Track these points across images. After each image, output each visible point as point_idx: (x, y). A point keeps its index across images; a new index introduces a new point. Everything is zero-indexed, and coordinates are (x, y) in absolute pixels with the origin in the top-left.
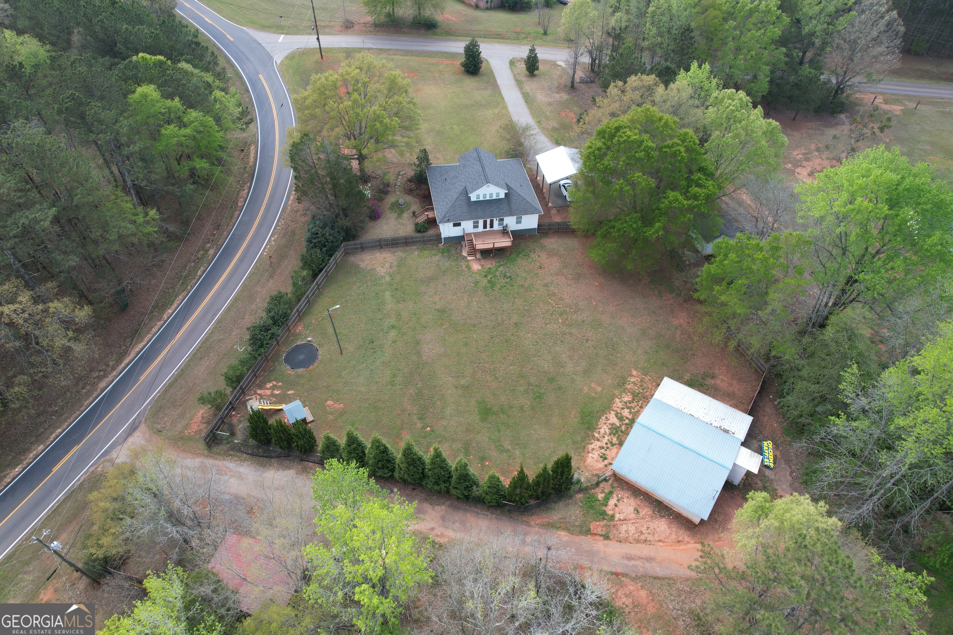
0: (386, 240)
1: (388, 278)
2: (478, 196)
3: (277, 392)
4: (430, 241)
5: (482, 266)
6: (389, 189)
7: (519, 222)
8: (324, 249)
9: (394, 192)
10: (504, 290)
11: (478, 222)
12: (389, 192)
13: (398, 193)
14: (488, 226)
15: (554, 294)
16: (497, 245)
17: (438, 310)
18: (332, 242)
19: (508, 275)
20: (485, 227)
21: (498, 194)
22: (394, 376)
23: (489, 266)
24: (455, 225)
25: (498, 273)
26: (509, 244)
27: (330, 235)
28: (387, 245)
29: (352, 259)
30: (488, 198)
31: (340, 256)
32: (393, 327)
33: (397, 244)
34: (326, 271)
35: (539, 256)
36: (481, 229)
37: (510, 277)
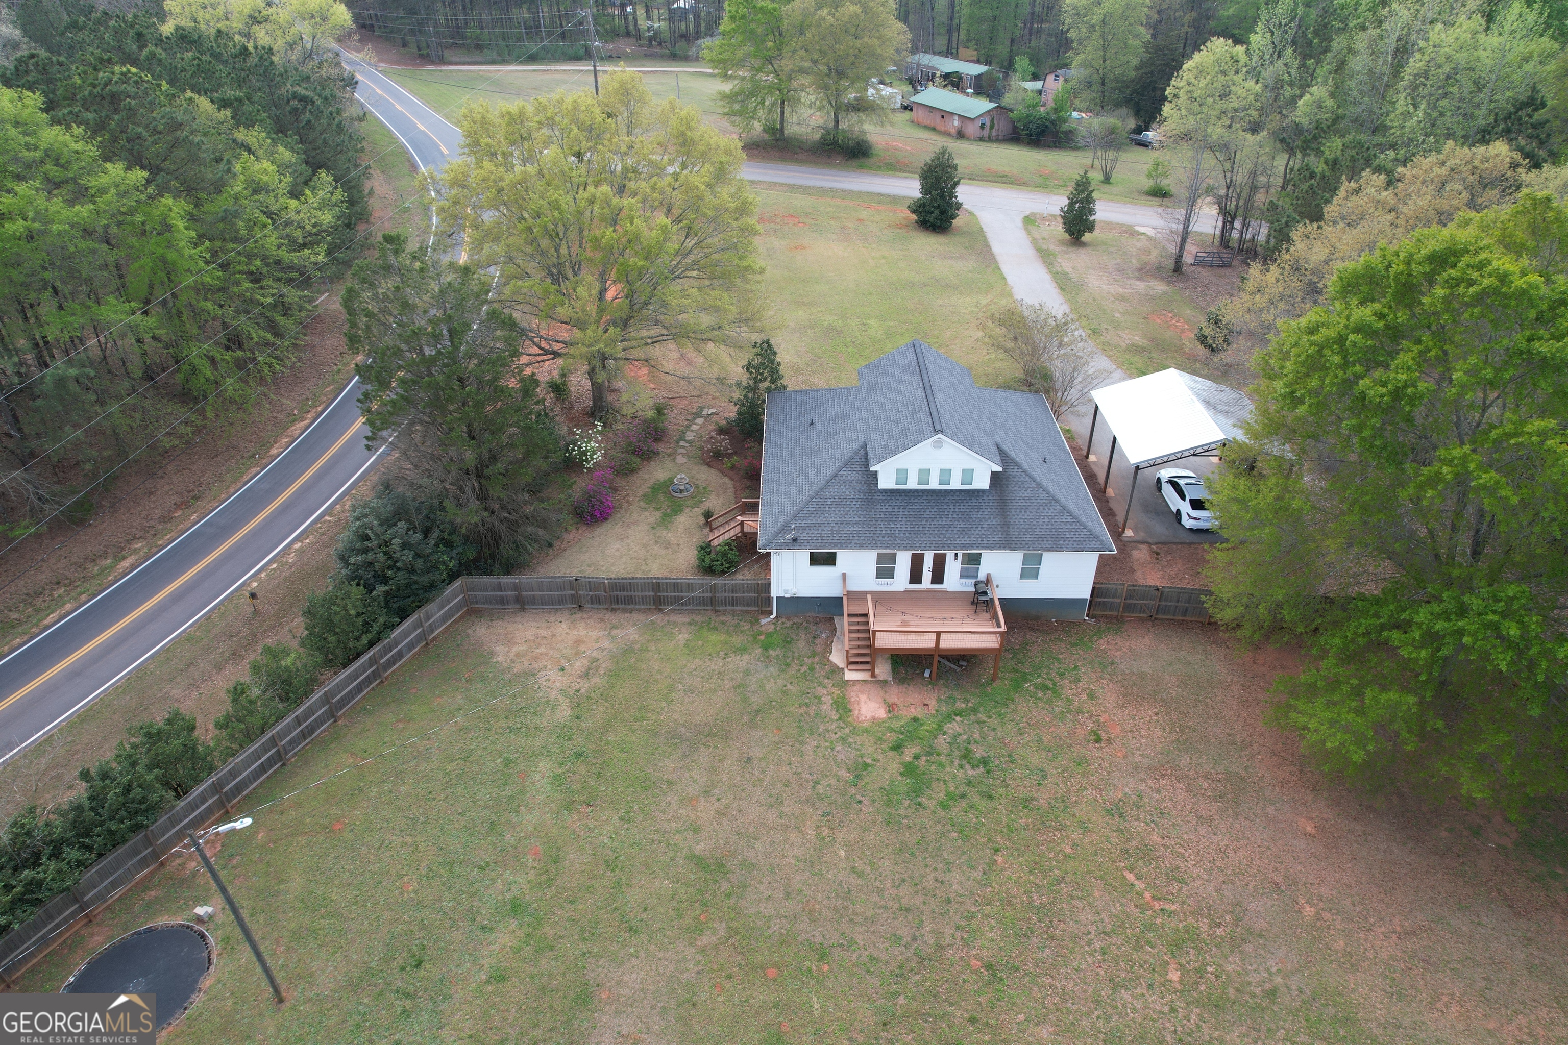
0: (594, 585)
1: (564, 712)
2: (902, 474)
4: (733, 602)
5: (891, 708)
6: (661, 447)
7: (1030, 572)
8: (380, 589)
9: (672, 456)
10: (956, 812)
11: (893, 558)
12: (656, 453)
13: (680, 459)
14: (927, 575)
15: (1147, 853)
16: (948, 643)
17: (699, 862)
18: (412, 571)
19: (979, 752)
20: (916, 577)
21: (968, 474)
23: (917, 712)
24: (815, 560)
25: (942, 742)
26: (992, 642)
27: (404, 546)
28: (596, 601)
29: (481, 631)
30: (934, 484)
31: (444, 619)
32: (516, 908)
33: (630, 600)
34: (373, 661)
35: (1092, 696)
36: (901, 581)
37: (985, 762)
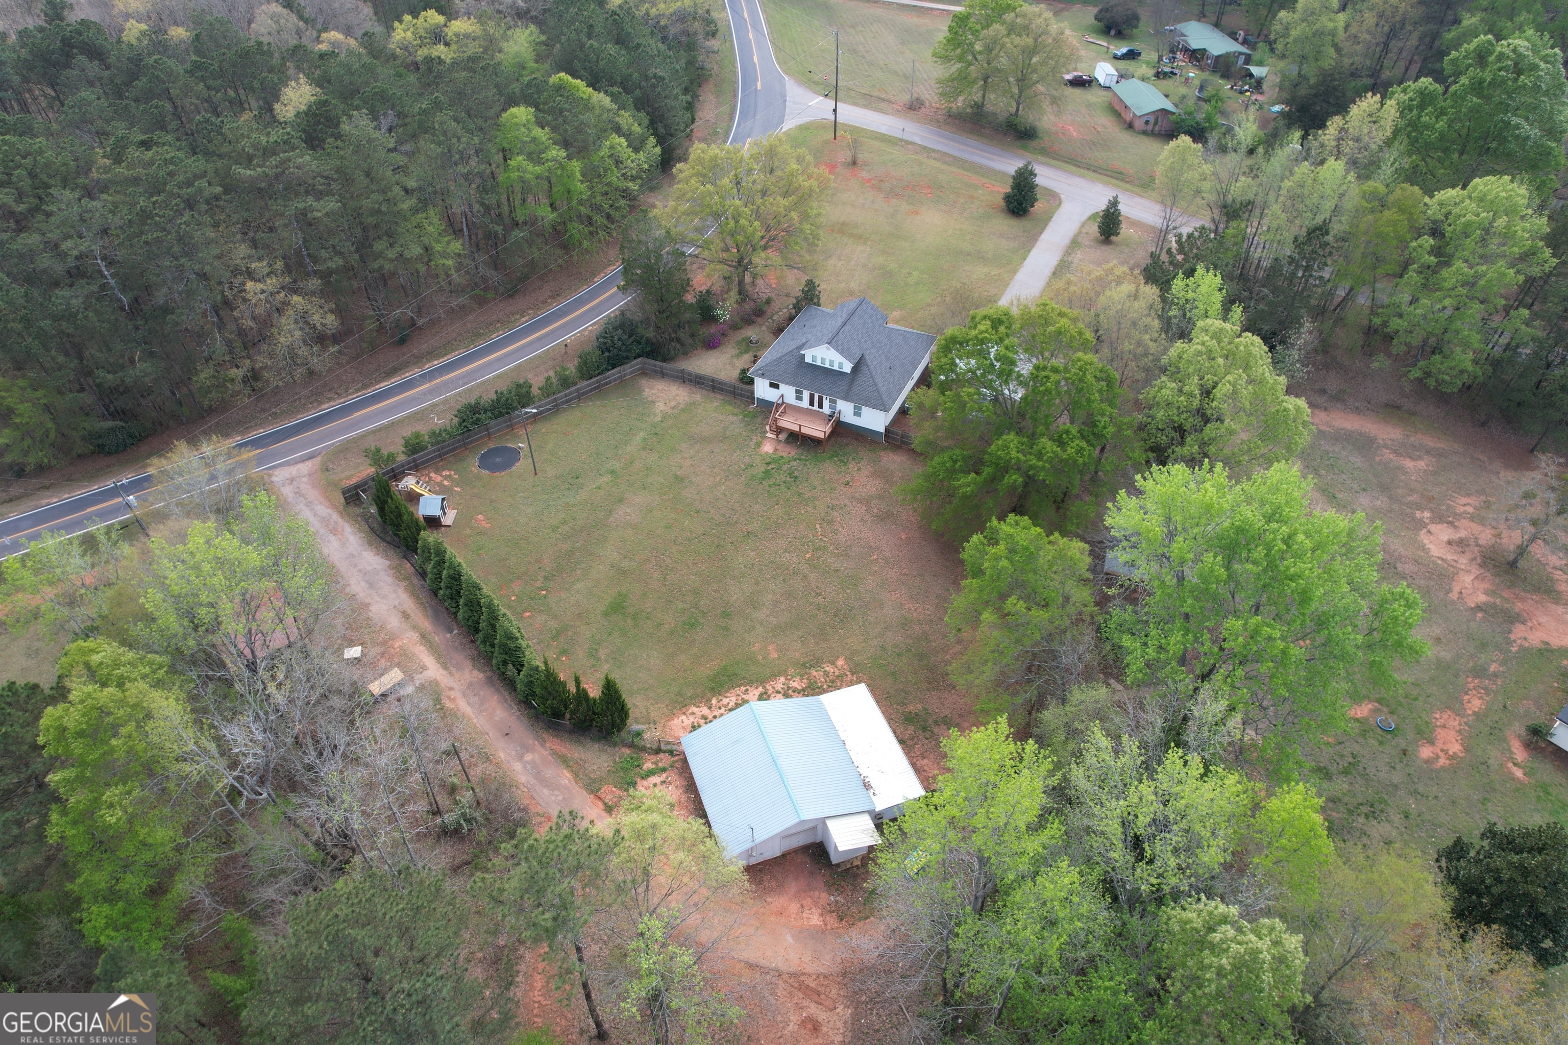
0: (690, 374)
1: (659, 418)
2: (814, 358)
3: (446, 483)
4: (742, 395)
5: (776, 450)
6: (759, 320)
7: (857, 413)
8: (607, 354)
9: (761, 325)
10: (772, 490)
11: (801, 392)
12: (754, 322)
13: (764, 328)
14: (816, 404)
15: (831, 522)
16: (804, 431)
17: (676, 477)
18: (620, 350)
19: (796, 473)
20: (812, 404)
21: (841, 365)
22: (564, 523)
23: (785, 454)
24: (773, 385)
25: (785, 467)
26: (821, 435)
27: (619, 339)
28: (690, 381)
29: (644, 382)
30: (827, 365)
31: (631, 373)
32: (613, 472)
33: (702, 384)
34: (598, 381)
35: (859, 469)
36: (805, 403)
37: (796, 477)
